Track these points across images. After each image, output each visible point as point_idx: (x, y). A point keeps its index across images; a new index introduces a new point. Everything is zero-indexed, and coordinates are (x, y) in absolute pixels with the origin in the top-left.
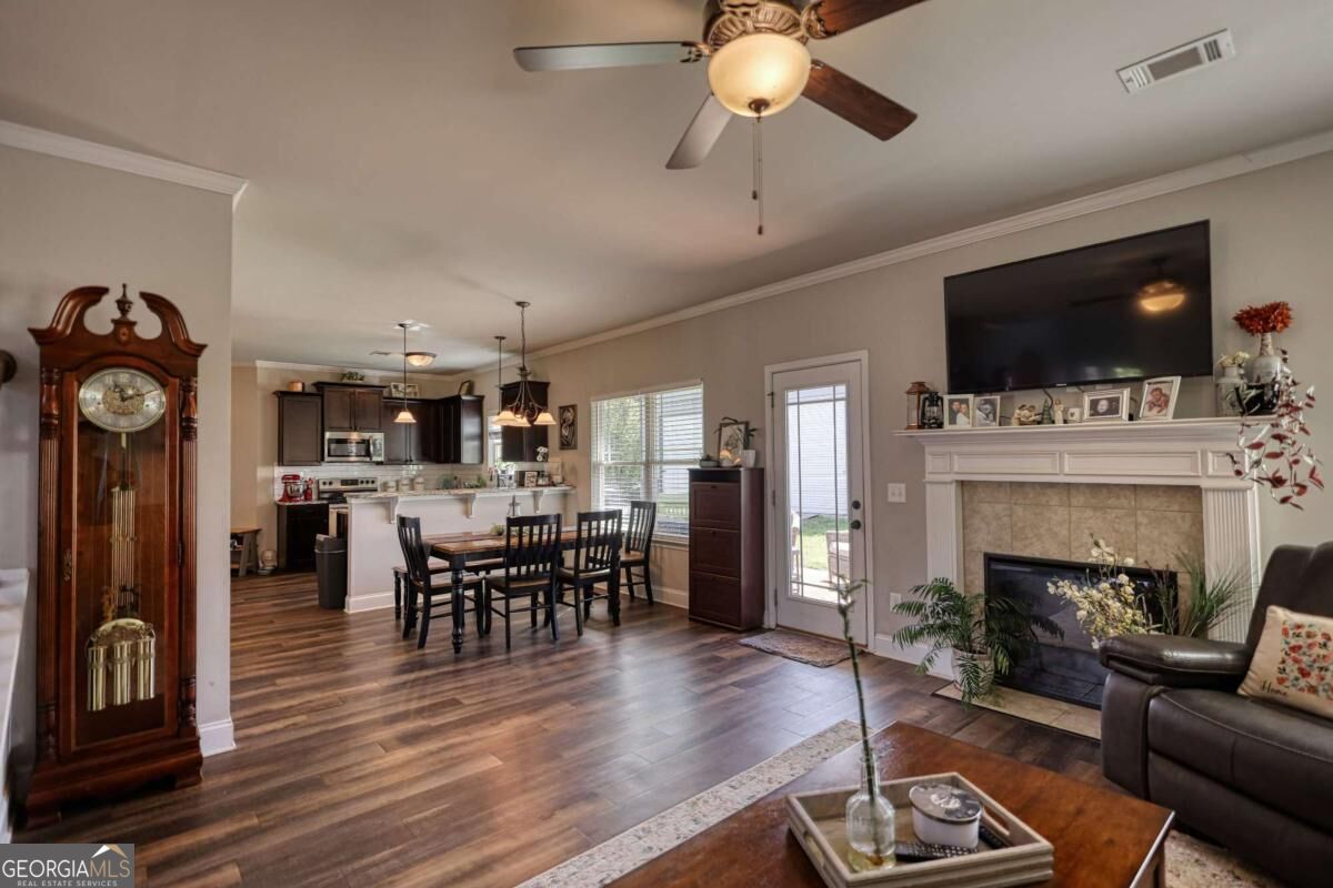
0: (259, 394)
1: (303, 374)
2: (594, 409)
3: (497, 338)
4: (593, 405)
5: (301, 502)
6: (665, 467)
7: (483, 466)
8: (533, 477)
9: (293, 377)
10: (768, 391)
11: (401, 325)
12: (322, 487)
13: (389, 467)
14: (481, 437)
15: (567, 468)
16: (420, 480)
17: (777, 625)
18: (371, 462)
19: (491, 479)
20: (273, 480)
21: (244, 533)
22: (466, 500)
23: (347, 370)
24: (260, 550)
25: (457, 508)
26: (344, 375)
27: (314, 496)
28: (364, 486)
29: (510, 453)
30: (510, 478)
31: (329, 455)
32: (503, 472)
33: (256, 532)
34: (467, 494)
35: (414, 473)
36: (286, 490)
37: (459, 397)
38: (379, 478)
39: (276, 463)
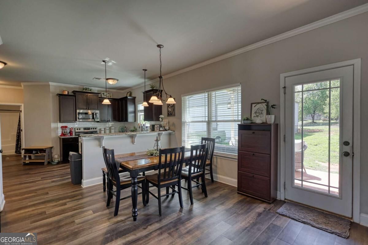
0: (51, 95)
1: (68, 88)
2: (183, 100)
3: (143, 70)
4: (182, 98)
5: (68, 136)
6: (218, 123)
7: (136, 123)
8: (158, 127)
9: (65, 89)
10: (282, 85)
11: (104, 61)
12: (76, 131)
13: (102, 123)
14: (135, 112)
15: (171, 123)
16: (113, 128)
17: (285, 199)
18: (95, 121)
19: (139, 128)
20: (57, 128)
21: (46, 148)
22: (132, 137)
23: (85, 87)
24: (53, 155)
25: (129, 140)
26: (84, 89)
27: (74, 134)
28: (92, 130)
29: (148, 117)
30: (147, 127)
31: (78, 119)
32: (144, 125)
33: (51, 148)
34: (133, 135)
35: (111, 125)
36: (62, 132)
37: (127, 97)
38: (98, 127)
39: (58, 122)
